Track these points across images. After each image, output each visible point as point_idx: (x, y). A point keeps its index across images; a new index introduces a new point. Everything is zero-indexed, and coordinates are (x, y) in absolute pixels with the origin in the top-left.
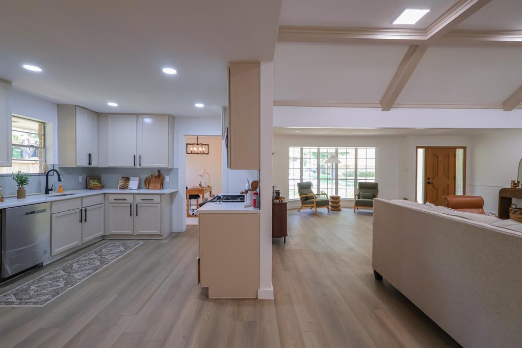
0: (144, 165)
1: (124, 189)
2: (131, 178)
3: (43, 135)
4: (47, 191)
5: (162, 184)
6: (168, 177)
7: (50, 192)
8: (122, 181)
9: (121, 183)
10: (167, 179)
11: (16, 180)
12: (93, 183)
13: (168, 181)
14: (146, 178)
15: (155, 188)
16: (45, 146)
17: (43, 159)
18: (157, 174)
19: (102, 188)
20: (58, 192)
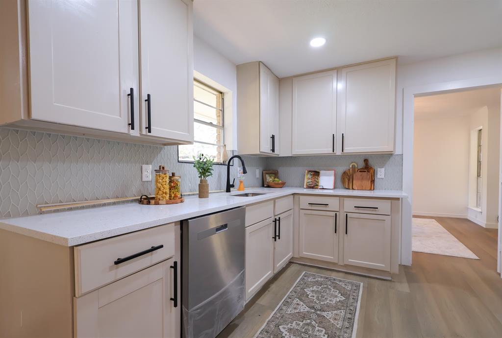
0: (348, 149)
1: (313, 188)
2: (322, 172)
3: (222, 111)
4: (229, 187)
5: (373, 181)
6: (383, 169)
7: (232, 189)
8: (309, 176)
9: (308, 179)
10: (381, 173)
11: (197, 168)
12: (269, 179)
13: (383, 177)
14: (345, 173)
15: (362, 189)
16: (223, 126)
17: (222, 144)
18: (361, 164)
19: (282, 185)
20: (239, 190)
